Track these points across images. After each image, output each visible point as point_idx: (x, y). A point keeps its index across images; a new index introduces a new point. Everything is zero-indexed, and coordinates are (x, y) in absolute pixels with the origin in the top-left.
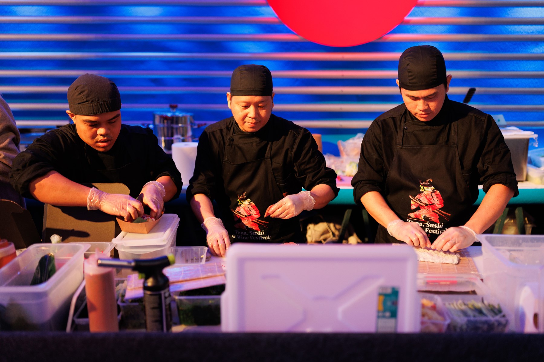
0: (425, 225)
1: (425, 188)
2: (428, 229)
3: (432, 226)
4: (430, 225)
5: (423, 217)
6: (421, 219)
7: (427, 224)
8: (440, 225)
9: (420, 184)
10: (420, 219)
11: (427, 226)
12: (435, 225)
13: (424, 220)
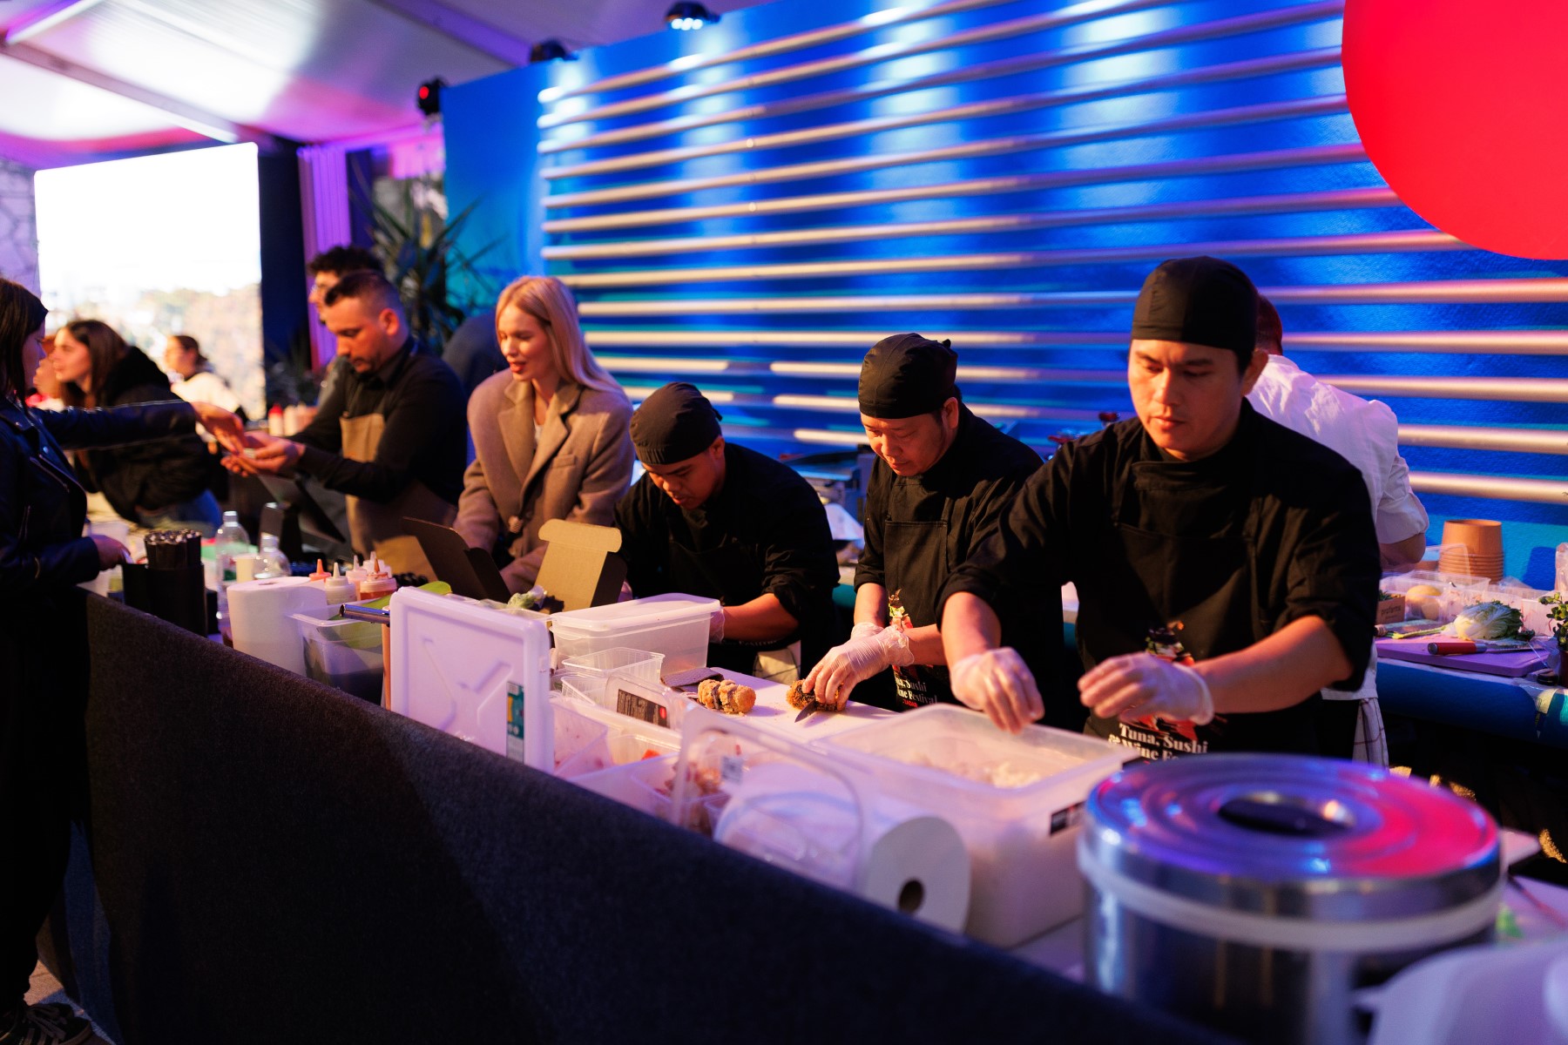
0: (1162, 742)
1: (1157, 645)
2: (1168, 754)
3: (1179, 746)
4: (1173, 742)
5: (1155, 721)
6: (1150, 725)
7: (1166, 739)
8: (1199, 747)
9: (1149, 635)
10: (1147, 726)
11: (1167, 744)
12: (1186, 745)
13: (1157, 728)
